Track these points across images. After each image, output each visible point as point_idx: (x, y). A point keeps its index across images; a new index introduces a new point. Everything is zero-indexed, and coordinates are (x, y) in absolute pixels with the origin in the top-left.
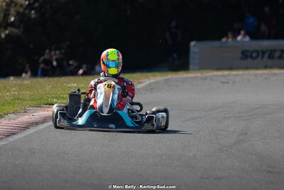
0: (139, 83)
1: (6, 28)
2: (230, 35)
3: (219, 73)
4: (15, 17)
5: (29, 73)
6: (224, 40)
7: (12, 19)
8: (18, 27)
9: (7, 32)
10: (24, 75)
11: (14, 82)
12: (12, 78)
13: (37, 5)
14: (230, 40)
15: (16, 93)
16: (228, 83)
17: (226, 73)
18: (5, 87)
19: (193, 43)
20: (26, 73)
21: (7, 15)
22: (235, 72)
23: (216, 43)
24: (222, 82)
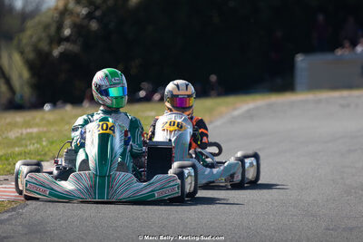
0: (235, 109)
1: (59, 43)
3: (336, 94)
7: (67, 32)
9: (61, 49)
12: (69, 108)
13: (98, 13)
16: (348, 105)
17: (345, 93)
19: (299, 58)
21: (60, 27)
22: (356, 93)
23: (328, 57)
24: (342, 106)
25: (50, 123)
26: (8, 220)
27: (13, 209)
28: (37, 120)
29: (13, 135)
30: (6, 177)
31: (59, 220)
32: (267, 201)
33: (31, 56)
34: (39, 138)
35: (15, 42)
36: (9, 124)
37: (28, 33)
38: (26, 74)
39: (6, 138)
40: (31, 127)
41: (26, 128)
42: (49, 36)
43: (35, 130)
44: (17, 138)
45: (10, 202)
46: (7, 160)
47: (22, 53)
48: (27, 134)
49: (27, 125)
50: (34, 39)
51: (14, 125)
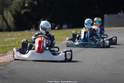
1: (24, 9)
2: (122, 12)
3: (117, 28)
4: (28, 4)
5: (34, 29)
6: (119, 14)
7: (26, 5)
8: (29, 9)
9: (24, 11)
10: (32, 29)
11: (28, 33)
12: (26, 31)
14: (122, 14)
15: (28, 37)
16: (121, 32)
17: (120, 28)
18: (23, 35)
19: (105, 15)
20: (33, 29)
21: (24, 3)
23: (116, 15)
24: (119, 32)
25: (19, 36)
26: (2, 69)
27: (5, 65)
28: (15, 35)
29: (6, 40)
30: (3, 54)
31: (20, 69)
32: (90, 64)
33: (14, 13)
34: (15, 41)
35: (9, 8)
36: (5, 36)
37: (13, 5)
38: (12, 19)
39: (4, 41)
40: (12, 38)
41: (11, 38)
42: (20, 6)
43: (14, 39)
44: (8, 41)
45: (4, 63)
46: (4, 48)
47: (11, 12)
48: (11, 40)
49: (11, 37)
50: (15, 7)
51: (7, 37)
